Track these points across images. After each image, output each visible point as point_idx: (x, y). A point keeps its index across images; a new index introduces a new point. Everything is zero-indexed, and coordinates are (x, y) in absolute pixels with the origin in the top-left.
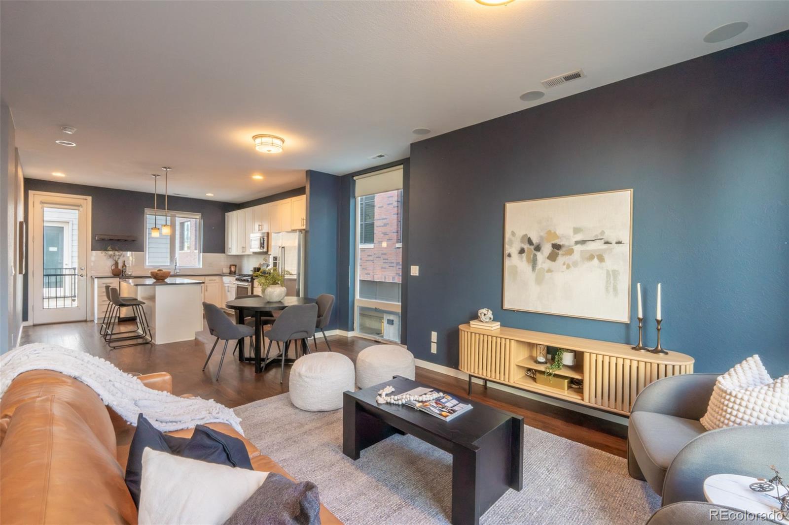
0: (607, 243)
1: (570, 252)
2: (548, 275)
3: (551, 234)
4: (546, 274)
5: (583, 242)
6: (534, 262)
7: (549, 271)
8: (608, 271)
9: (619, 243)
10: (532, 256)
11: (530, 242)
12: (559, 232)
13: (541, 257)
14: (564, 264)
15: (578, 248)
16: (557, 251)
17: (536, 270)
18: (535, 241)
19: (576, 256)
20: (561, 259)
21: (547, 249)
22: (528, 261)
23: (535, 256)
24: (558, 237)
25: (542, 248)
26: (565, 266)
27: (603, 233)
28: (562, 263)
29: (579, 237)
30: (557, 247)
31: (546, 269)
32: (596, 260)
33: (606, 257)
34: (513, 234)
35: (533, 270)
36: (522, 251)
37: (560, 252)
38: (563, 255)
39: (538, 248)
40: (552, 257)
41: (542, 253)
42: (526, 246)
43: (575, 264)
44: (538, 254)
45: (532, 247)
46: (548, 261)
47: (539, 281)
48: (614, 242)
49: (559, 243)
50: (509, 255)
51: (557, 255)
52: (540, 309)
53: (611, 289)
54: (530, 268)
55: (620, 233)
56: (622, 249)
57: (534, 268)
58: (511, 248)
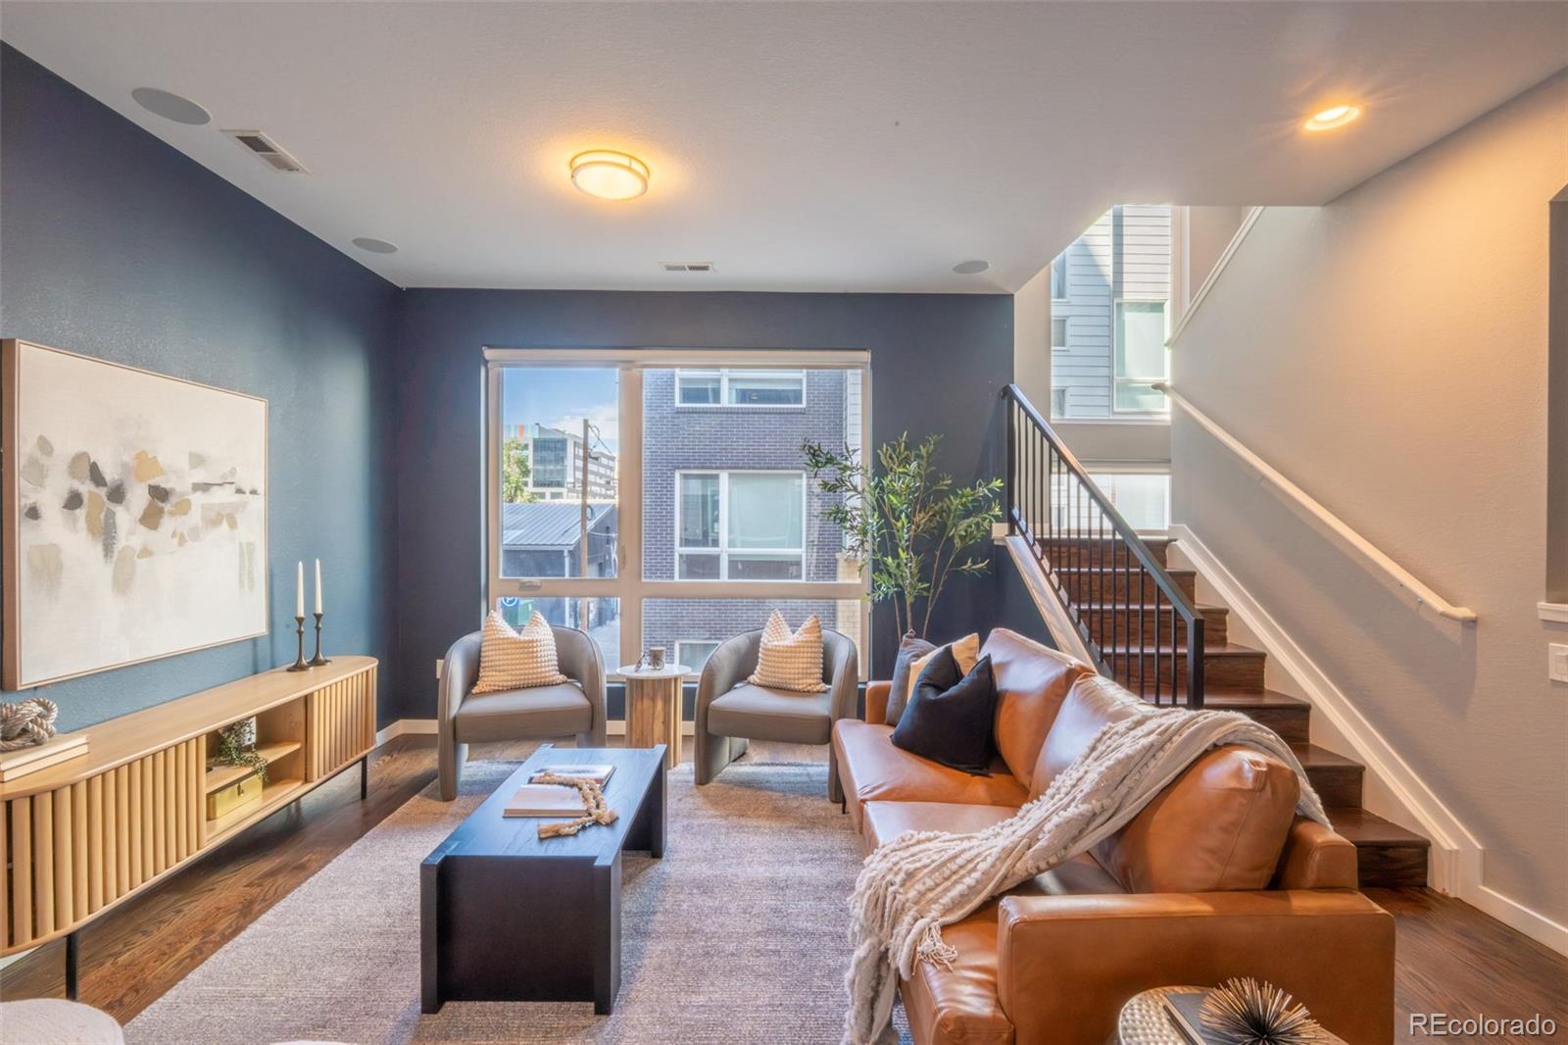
0: (239, 491)
1: (184, 507)
2: (142, 564)
3: (144, 462)
4: (138, 561)
5: (204, 487)
6: (106, 534)
7: (146, 552)
8: (241, 544)
9: (254, 492)
10: (103, 514)
11: (96, 476)
12: (163, 459)
13: (126, 517)
14: (174, 535)
15: (198, 499)
16: (161, 504)
17: (116, 554)
18: (110, 474)
19: (195, 517)
20: (168, 524)
21: (138, 497)
22: (92, 531)
23: (110, 515)
24: (162, 472)
25: (129, 496)
26: (176, 540)
27: (233, 472)
28: (171, 534)
29: (200, 476)
30: (159, 494)
31: (138, 549)
32: (225, 526)
33: (239, 517)
34: (46, 445)
35: (106, 555)
36: (71, 501)
37: (167, 507)
38: (172, 514)
39: (117, 494)
40: (151, 518)
41: (128, 509)
42: (85, 488)
43: (195, 534)
44: (120, 511)
45: (103, 492)
46: (142, 529)
47: (122, 584)
48: (248, 492)
49: (163, 486)
50: (34, 513)
51: (161, 511)
52: (127, 657)
53: (246, 581)
54: (99, 548)
55: (255, 475)
56: (258, 505)
57: (108, 549)
58: (37, 489)
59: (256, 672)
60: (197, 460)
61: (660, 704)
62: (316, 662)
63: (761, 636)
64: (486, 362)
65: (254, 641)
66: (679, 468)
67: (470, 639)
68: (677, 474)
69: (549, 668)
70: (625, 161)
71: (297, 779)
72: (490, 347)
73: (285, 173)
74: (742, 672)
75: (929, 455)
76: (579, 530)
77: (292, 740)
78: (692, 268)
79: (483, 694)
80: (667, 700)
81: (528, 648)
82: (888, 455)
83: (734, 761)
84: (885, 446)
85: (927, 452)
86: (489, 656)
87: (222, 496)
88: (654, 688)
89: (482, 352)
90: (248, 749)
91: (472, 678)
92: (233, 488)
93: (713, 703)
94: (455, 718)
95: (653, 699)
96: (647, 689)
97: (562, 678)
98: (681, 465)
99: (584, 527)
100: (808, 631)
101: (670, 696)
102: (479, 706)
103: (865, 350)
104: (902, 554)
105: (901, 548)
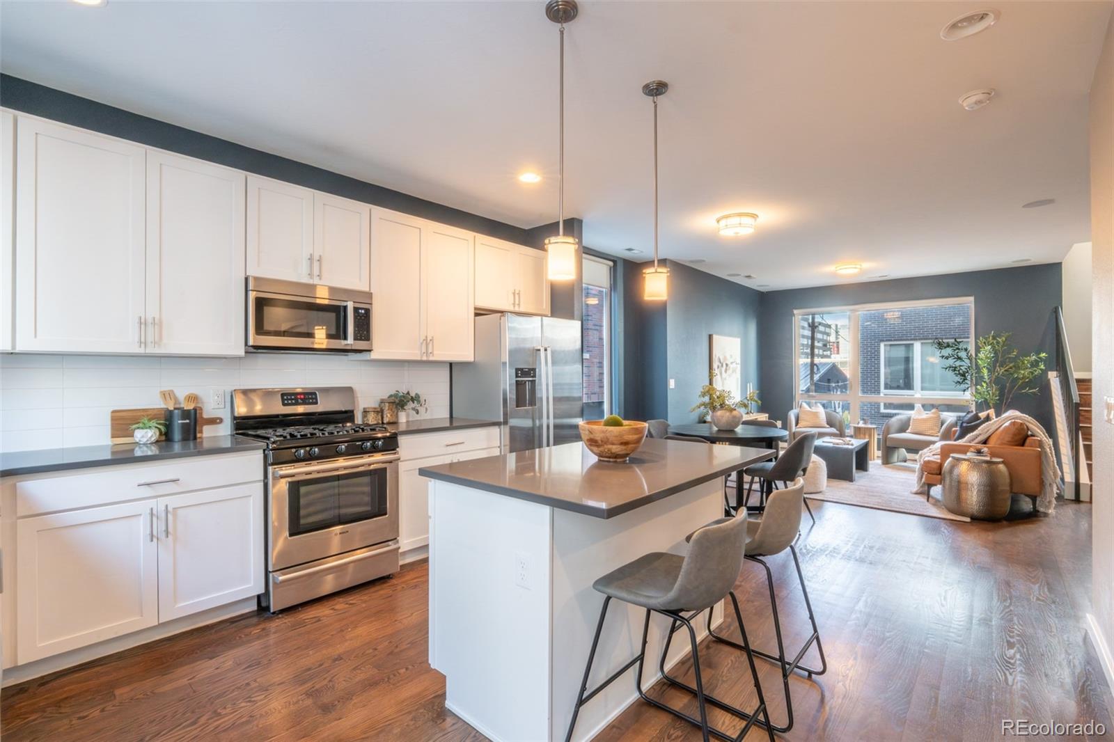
0: (737, 364)
1: (730, 368)
3: (725, 358)
5: (732, 363)
6: (721, 374)
8: (737, 378)
9: (739, 364)
15: (731, 366)
18: (722, 361)
19: (731, 371)
20: (728, 372)
21: (724, 365)
23: (722, 369)
24: (727, 360)
26: (728, 376)
27: (736, 359)
29: (731, 360)
30: (727, 365)
32: (735, 373)
34: (715, 356)
36: (718, 367)
37: (728, 368)
38: (728, 370)
39: (722, 366)
40: (726, 371)
42: (719, 363)
43: (731, 375)
46: (725, 373)
49: (727, 363)
50: (715, 370)
55: (739, 361)
56: (739, 366)
57: (721, 378)
58: (715, 366)
60: (731, 356)
63: (911, 416)
64: (795, 315)
66: (883, 341)
67: (796, 409)
68: (882, 345)
69: (824, 422)
72: (796, 309)
73: (751, 279)
75: (1004, 342)
76: (809, 380)
79: (800, 428)
81: (816, 414)
82: (983, 342)
83: (899, 462)
84: (981, 338)
85: (1002, 341)
86: (801, 416)
87: (734, 365)
88: (864, 431)
89: (793, 312)
91: (798, 421)
92: (735, 363)
95: (864, 435)
96: (862, 431)
97: (827, 426)
98: (885, 339)
99: (812, 378)
100: (933, 413)
101: (871, 435)
103: (971, 295)
104: (984, 385)
105: (985, 382)
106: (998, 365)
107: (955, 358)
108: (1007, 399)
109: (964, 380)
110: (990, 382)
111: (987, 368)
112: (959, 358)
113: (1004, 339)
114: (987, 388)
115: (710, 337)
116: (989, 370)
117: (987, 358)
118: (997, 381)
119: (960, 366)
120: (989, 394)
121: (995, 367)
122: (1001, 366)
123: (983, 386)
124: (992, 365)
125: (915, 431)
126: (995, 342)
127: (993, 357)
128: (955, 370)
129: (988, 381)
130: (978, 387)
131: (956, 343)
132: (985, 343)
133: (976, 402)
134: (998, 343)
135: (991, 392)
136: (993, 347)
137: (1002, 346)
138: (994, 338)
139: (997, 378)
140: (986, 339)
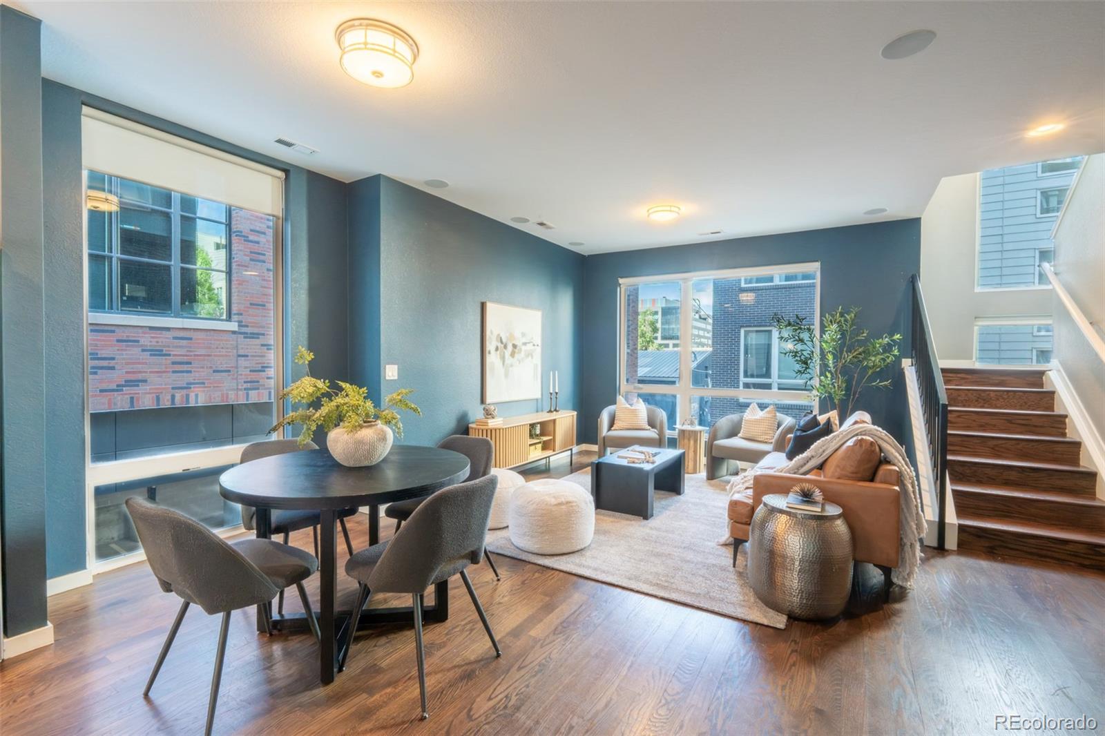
0: (534, 345)
1: (520, 351)
2: (511, 369)
3: (511, 336)
5: (525, 344)
6: (503, 358)
7: (512, 366)
8: (534, 364)
9: (538, 345)
11: (501, 341)
12: (516, 335)
13: (507, 354)
15: (524, 348)
17: (505, 366)
18: (504, 341)
19: (523, 354)
20: (516, 356)
21: (510, 347)
22: (500, 358)
23: (504, 352)
24: (515, 339)
25: (508, 347)
26: (518, 362)
27: (532, 338)
28: (517, 360)
29: (524, 340)
30: (515, 346)
31: (510, 364)
32: (530, 358)
33: (534, 355)
34: (492, 332)
35: (503, 366)
36: (497, 349)
37: (516, 351)
38: (517, 353)
39: (505, 347)
40: (513, 355)
41: (508, 351)
42: (499, 345)
43: (523, 360)
44: (506, 352)
45: (502, 346)
46: (511, 358)
47: (507, 375)
48: (536, 345)
49: (515, 343)
50: (489, 353)
52: (507, 399)
53: (535, 377)
55: (538, 341)
56: (539, 349)
57: (503, 364)
58: (491, 346)
59: (537, 411)
60: (523, 335)
61: (692, 442)
62: (556, 410)
63: (743, 416)
64: (620, 285)
65: (537, 400)
66: (743, 327)
67: (611, 408)
68: (742, 331)
69: (643, 422)
70: (668, 208)
71: (551, 449)
72: (621, 278)
73: (549, 230)
74: (733, 433)
75: (853, 320)
77: (549, 435)
78: (712, 233)
79: (615, 430)
80: (696, 441)
81: (635, 413)
82: (829, 320)
83: (730, 475)
84: (827, 315)
85: (851, 318)
86: (618, 415)
87: (530, 347)
88: (689, 434)
90: (537, 435)
91: (612, 424)
92: (532, 344)
93: (716, 442)
94: (604, 437)
95: (689, 440)
96: (687, 434)
97: (649, 427)
98: (745, 325)
100: (768, 412)
101: (697, 440)
102: (613, 433)
103: (817, 261)
104: (829, 375)
105: (830, 372)
106: (845, 349)
107: (796, 340)
108: (854, 395)
109: (806, 368)
110: (836, 371)
111: (833, 354)
112: (801, 341)
113: (853, 315)
114: (832, 379)
115: (483, 306)
116: (835, 357)
117: (833, 340)
118: (845, 371)
119: (802, 350)
120: (834, 387)
121: (841, 352)
122: (849, 351)
123: (827, 377)
124: (838, 349)
125: (748, 435)
126: (842, 319)
127: (840, 339)
128: (795, 356)
129: (833, 370)
130: (822, 378)
131: (798, 321)
132: (831, 321)
133: (820, 398)
134: (846, 321)
135: (836, 385)
136: (840, 326)
137: (851, 327)
138: (842, 315)
139: (844, 366)
140: (833, 316)
